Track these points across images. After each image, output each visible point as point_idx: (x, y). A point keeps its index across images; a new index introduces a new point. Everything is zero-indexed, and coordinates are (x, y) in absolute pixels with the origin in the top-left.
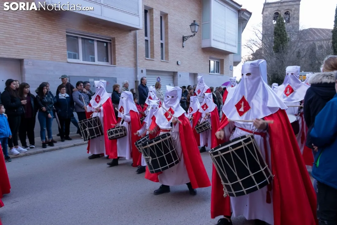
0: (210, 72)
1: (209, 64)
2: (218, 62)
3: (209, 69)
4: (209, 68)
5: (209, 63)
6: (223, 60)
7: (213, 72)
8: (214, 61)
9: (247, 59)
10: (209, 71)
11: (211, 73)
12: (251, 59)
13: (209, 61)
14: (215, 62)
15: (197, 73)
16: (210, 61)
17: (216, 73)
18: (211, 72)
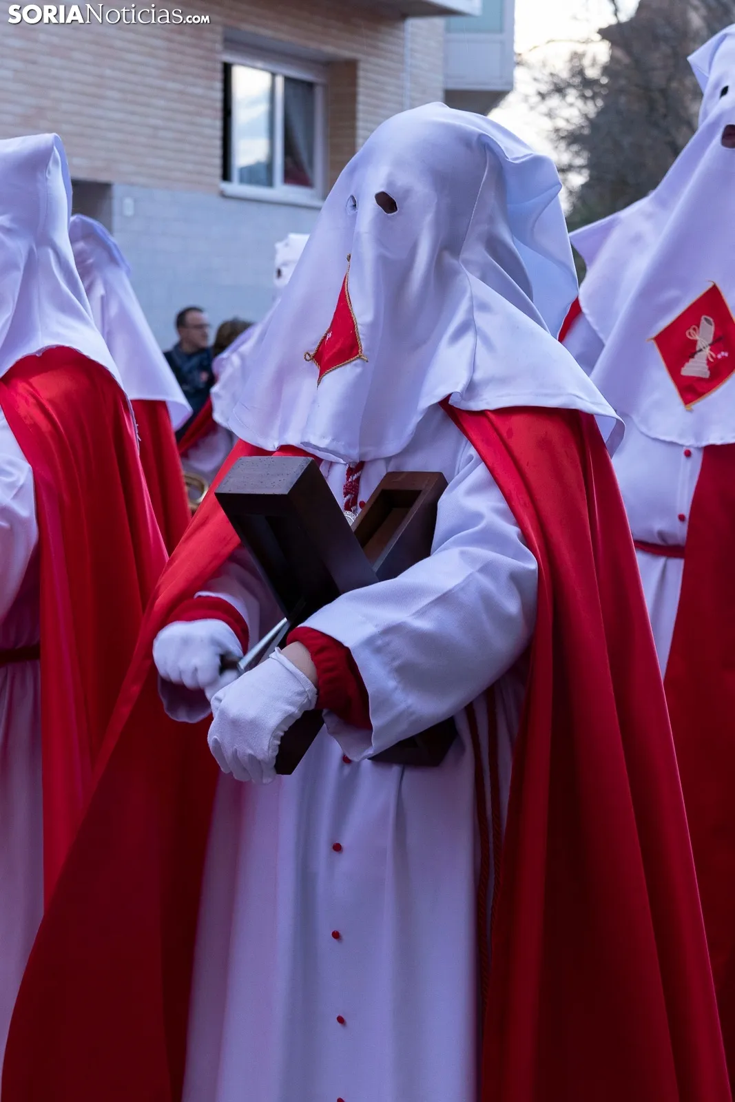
0: (226, 176)
1: (219, 95)
2: (310, 86)
3: (218, 143)
4: (218, 133)
5: (219, 85)
6: (350, 67)
7: (263, 175)
8: (274, 75)
9: (565, 74)
10: (218, 161)
11: (234, 187)
12: (592, 73)
13: (219, 76)
14: (280, 81)
15: (103, 178)
16: (227, 69)
17: (282, 191)
18: (235, 174)
